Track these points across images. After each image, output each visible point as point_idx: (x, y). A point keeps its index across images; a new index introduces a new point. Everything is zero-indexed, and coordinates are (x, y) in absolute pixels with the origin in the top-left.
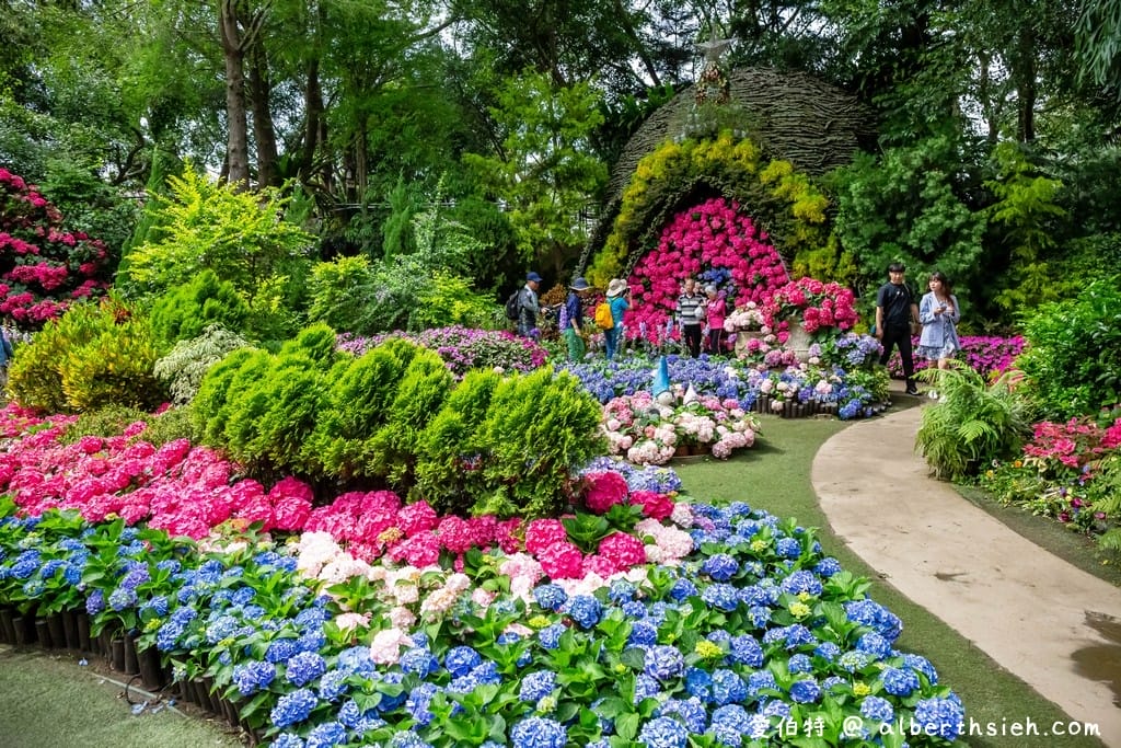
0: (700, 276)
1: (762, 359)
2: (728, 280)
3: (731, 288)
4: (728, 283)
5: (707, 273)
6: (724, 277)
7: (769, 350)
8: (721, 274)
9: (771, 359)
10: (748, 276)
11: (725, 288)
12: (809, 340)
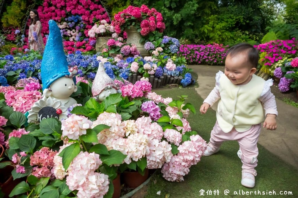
0: (66, 19)
1: (119, 51)
2: (80, 21)
3: (82, 25)
4: (80, 23)
5: (70, 18)
6: (78, 20)
7: (123, 46)
8: (77, 18)
9: (125, 50)
10: (90, 19)
11: (79, 25)
12: (142, 40)
